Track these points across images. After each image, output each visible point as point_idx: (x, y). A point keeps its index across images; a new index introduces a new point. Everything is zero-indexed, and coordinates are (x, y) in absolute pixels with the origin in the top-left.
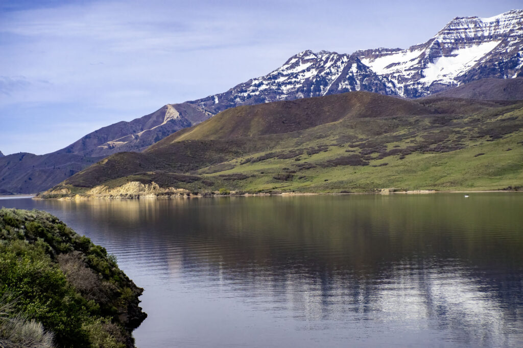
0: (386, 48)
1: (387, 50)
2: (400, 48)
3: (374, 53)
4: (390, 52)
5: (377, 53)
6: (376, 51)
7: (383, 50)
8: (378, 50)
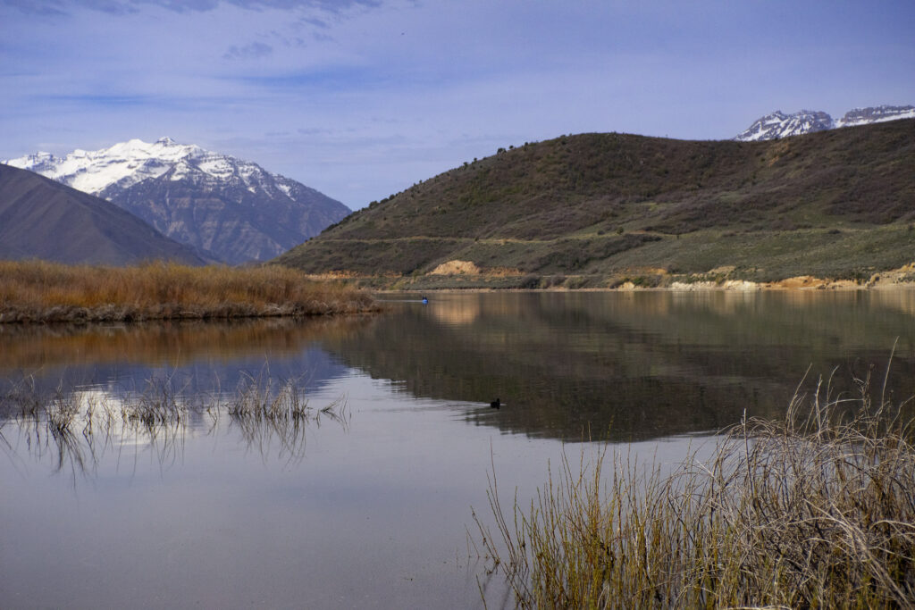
0: (891, 105)
1: (893, 108)
2: (912, 105)
3: (874, 112)
4: (897, 112)
5: (879, 112)
6: (877, 109)
7: (887, 108)
8: (880, 109)
